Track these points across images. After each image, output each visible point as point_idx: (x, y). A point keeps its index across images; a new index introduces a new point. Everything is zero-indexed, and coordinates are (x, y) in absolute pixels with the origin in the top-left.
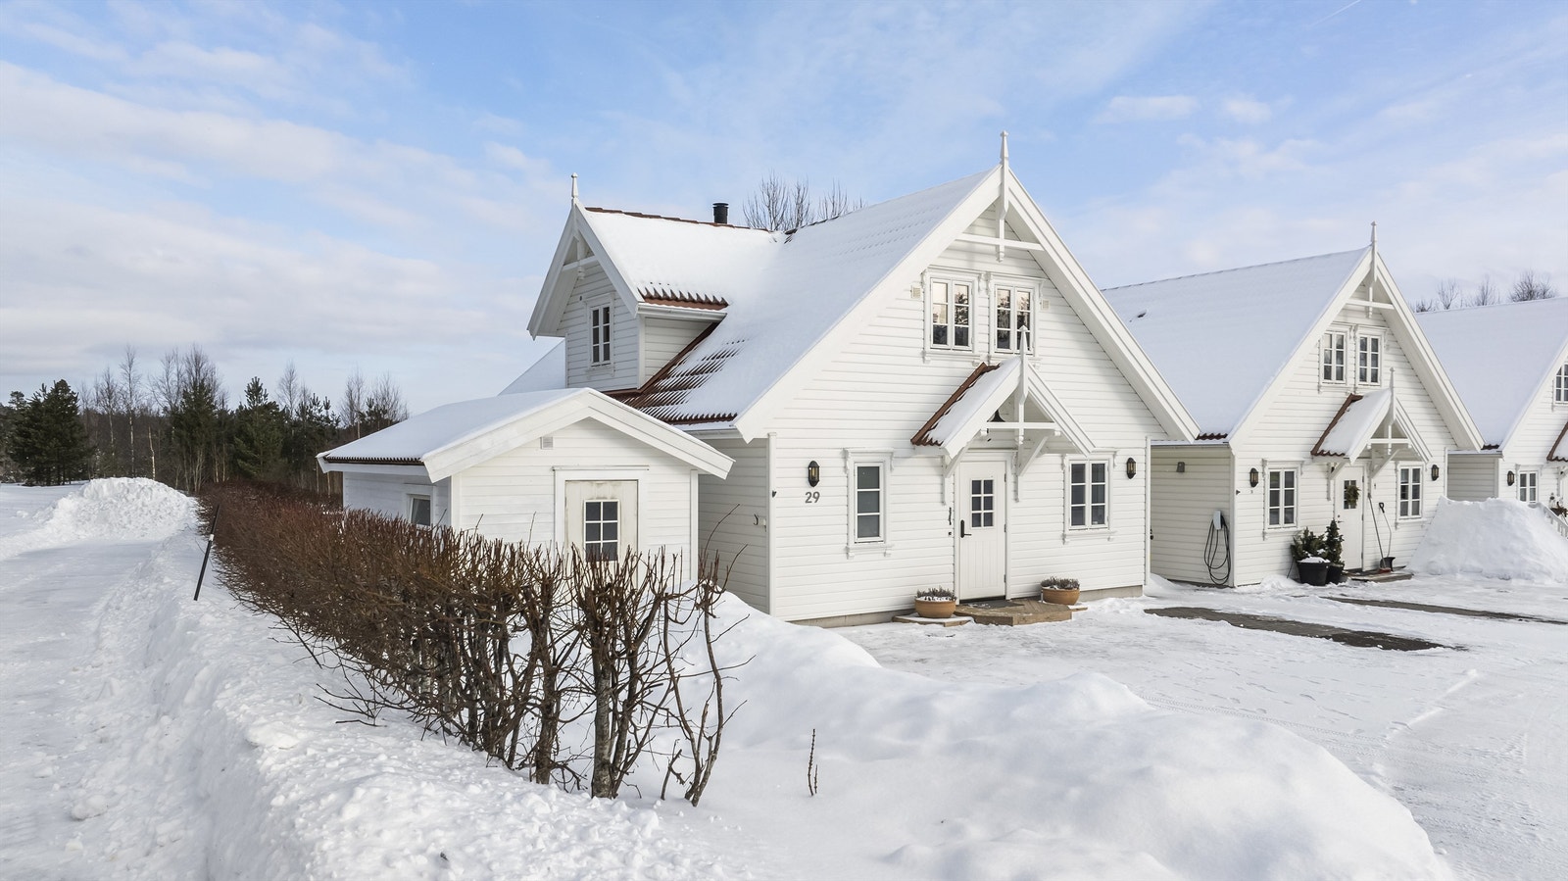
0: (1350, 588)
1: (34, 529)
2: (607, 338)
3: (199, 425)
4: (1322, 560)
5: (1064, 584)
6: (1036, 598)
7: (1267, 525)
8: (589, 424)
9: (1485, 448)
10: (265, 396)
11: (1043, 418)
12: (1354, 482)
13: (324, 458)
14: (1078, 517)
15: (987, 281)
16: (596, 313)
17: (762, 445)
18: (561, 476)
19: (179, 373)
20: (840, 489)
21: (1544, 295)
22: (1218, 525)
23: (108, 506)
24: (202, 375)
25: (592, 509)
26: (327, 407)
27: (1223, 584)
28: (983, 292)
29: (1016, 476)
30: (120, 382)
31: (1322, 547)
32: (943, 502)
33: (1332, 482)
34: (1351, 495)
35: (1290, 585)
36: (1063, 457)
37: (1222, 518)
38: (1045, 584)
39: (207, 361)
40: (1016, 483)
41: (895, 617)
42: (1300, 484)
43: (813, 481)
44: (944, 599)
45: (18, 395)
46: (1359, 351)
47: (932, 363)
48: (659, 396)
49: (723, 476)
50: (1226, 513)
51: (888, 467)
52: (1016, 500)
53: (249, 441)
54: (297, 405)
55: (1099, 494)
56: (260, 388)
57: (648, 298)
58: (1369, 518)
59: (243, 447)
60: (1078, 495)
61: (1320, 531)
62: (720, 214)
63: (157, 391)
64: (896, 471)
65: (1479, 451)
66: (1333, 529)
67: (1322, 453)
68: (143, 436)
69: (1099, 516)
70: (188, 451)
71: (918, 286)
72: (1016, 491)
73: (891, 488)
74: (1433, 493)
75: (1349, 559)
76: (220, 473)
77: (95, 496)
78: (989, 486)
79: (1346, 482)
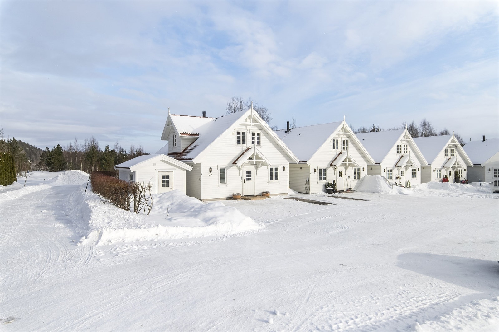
0: (337, 194)
1: (54, 182)
2: (176, 141)
3: (93, 157)
4: (331, 188)
5: (266, 192)
6: (261, 195)
7: (319, 180)
8: (163, 161)
9: (376, 164)
10: (110, 149)
11: (260, 159)
12: (342, 172)
13: (115, 167)
14: (272, 179)
15: (250, 131)
16: (174, 136)
17: (199, 165)
18: (157, 171)
19: (88, 143)
20: (217, 173)
21: (378, 130)
22: (307, 181)
23: (70, 177)
24: (94, 144)
25: (164, 177)
26: (126, 152)
27: (308, 193)
28: (249, 133)
29: (257, 170)
30: (73, 145)
31: (331, 185)
32: (240, 176)
33: (335, 171)
34: (341, 174)
35: (325, 194)
36: (268, 166)
37: (308, 179)
38: (263, 192)
39: (96, 140)
40: (257, 172)
41: (228, 198)
42: (327, 172)
43: (210, 172)
44: (238, 195)
45: (47, 148)
46: (342, 143)
47: (237, 148)
48: (184, 154)
49: (191, 171)
50: (309, 178)
51: (227, 169)
52: (257, 175)
53: (106, 160)
54: (119, 151)
55: (276, 174)
56: (109, 147)
57: (182, 134)
58: (345, 179)
59: (105, 162)
60: (272, 174)
61: (331, 182)
62: (204, 115)
63: (83, 148)
64: (229, 169)
65: (374, 164)
66: (334, 182)
67: (332, 165)
68: (79, 159)
69: (277, 178)
70: (90, 163)
71: (234, 132)
72: (257, 173)
73: (227, 173)
74: (363, 174)
75: (339, 188)
76: (98, 169)
77: (67, 174)
78: (250, 172)
79: (339, 172)
